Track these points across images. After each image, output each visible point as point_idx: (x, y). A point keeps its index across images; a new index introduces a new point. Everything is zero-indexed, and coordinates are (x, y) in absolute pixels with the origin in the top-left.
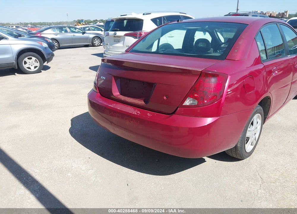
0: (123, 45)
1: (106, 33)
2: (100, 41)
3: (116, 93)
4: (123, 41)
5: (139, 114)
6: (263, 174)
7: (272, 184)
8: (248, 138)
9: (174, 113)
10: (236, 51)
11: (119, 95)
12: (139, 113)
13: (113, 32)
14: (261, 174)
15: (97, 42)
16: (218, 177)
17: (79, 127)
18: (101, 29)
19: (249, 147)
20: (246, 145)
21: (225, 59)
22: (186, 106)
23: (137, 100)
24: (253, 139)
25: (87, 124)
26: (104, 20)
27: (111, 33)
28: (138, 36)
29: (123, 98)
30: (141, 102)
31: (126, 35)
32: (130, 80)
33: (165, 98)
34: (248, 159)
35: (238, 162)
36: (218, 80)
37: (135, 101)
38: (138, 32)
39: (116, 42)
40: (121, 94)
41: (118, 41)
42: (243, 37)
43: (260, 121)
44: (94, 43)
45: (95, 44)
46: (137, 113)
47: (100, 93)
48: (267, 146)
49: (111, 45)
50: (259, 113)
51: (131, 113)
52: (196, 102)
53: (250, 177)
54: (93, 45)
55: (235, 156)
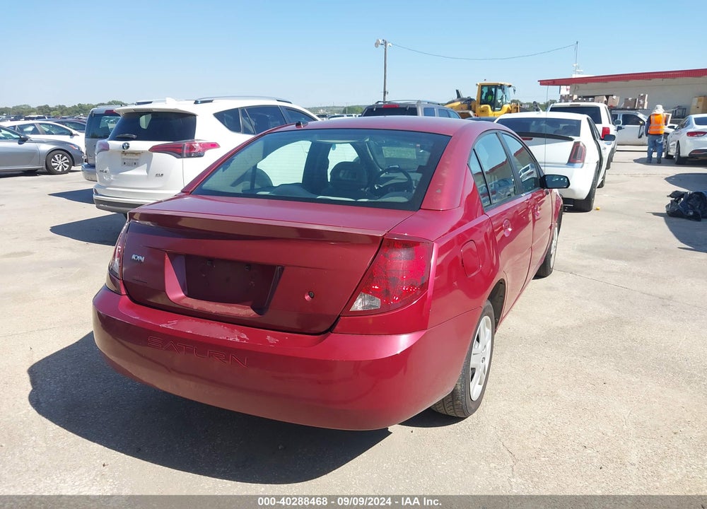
0: (147, 172)
1: (101, 144)
2: (68, 161)
3: (176, 294)
4: (146, 165)
5: (245, 339)
6: (511, 443)
7: (534, 462)
8: (474, 369)
9: (330, 330)
10: (439, 191)
11: (183, 298)
12: (245, 337)
13: (121, 143)
14: (507, 444)
15: (59, 163)
16: (424, 464)
17: (57, 387)
18: (69, 131)
19: (475, 389)
20: (472, 384)
21: (420, 208)
22: (357, 313)
23: (235, 308)
24: (481, 370)
25: (77, 375)
26: (67, 106)
27: (115, 144)
28: (185, 152)
29: (196, 304)
30: (246, 312)
31: (154, 149)
32: (212, 260)
33: (307, 297)
34: (475, 415)
35: (456, 424)
36: (417, 254)
37: (229, 308)
38: (186, 143)
39: (129, 165)
40: (190, 294)
41: (135, 164)
42: (448, 162)
43: (489, 331)
44: (53, 164)
45: (56, 169)
46: (239, 337)
47: (128, 294)
48: (505, 383)
49: (116, 172)
50: (488, 315)
51: (225, 338)
52: (377, 303)
53: (487, 454)
54: (50, 171)
55: (451, 413)
